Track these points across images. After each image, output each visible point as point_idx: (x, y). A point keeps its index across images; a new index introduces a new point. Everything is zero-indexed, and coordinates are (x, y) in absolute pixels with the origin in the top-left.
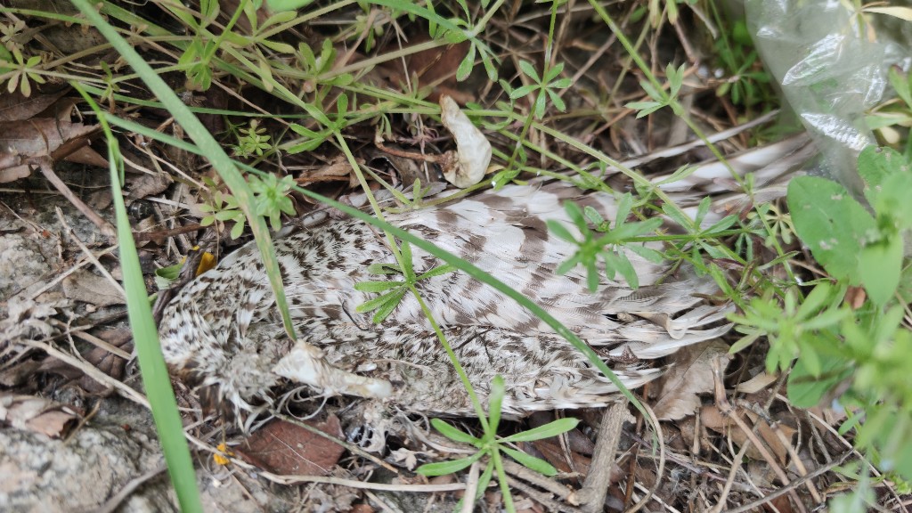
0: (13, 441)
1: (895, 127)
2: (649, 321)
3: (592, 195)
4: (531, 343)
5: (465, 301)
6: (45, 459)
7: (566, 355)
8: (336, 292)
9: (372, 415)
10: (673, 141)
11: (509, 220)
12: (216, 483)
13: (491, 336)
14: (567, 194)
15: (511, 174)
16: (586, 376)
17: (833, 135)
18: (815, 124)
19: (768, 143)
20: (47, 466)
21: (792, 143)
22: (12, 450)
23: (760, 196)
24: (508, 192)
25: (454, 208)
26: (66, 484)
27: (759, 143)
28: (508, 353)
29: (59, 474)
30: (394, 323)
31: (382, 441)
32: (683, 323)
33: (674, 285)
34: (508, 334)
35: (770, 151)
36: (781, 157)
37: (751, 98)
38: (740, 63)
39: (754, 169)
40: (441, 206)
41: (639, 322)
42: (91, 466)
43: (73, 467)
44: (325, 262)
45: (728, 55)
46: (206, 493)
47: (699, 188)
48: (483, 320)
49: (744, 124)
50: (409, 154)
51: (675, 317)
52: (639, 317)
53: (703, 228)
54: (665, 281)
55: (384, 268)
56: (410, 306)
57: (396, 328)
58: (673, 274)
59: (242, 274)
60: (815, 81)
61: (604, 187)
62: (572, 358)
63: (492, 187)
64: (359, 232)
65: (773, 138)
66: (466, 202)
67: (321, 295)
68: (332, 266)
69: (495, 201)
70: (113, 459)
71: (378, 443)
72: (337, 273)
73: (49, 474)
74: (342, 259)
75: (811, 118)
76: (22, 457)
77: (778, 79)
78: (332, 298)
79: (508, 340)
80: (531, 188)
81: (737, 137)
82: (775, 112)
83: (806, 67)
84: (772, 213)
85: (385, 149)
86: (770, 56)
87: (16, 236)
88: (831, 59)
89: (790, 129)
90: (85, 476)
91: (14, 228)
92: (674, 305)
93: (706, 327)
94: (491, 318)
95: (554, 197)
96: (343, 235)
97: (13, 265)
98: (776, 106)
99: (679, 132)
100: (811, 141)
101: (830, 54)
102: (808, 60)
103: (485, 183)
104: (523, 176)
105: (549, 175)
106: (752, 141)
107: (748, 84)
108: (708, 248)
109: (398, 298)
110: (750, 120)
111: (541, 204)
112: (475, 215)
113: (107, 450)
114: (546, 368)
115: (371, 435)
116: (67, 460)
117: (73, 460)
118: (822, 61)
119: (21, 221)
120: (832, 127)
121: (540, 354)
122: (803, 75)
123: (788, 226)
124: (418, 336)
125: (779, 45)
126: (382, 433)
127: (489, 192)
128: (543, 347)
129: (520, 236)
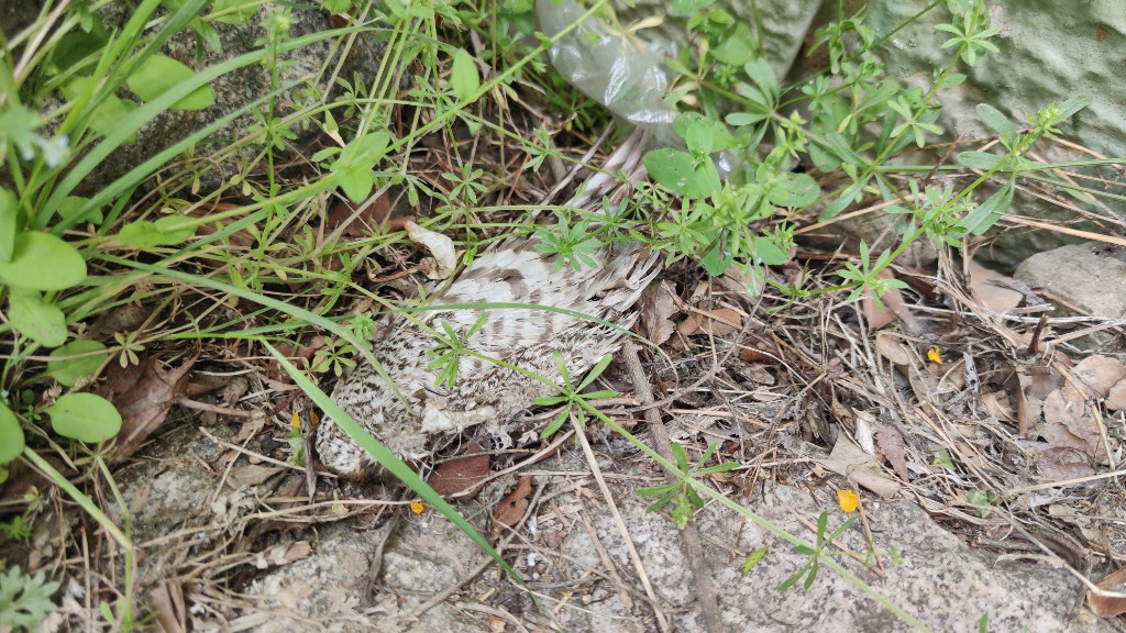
0: (286, 572)
1: (690, 92)
2: (615, 289)
3: (532, 237)
4: (555, 344)
5: (499, 342)
6: (314, 566)
7: (581, 338)
8: (416, 381)
9: (493, 429)
10: (559, 177)
11: (491, 280)
12: (425, 525)
13: (528, 354)
14: (517, 244)
15: (473, 251)
16: (599, 339)
17: (653, 121)
18: (639, 120)
19: (618, 145)
20: (319, 571)
21: (633, 137)
22: (290, 575)
23: (634, 180)
24: (477, 264)
25: (450, 292)
26: (338, 574)
27: (614, 148)
28: (544, 358)
29: (330, 570)
30: (463, 381)
31: (509, 438)
32: (635, 278)
33: (616, 260)
34: (537, 347)
35: (624, 149)
36: (632, 149)
37: (590, 121)
38: (569, 101)
39: (620, 166)
40: (441, 296)
41: (610, 293)
42: (344, 556)
43: (335, 562)
44: (396, 367)
45: (558, 100)
46: (422, 535)
47: (595, 196)
48: (517, 347)
49: (596, 141)
50: (398, 275)
51: (628, 277)
52: (607, 291)
53: (612, 216)
54: (609, 262)
55: (435, 351)
56: (466, 366)
57: (467, 383)
58: (611, 254)
59: (349, 402)
60: (624, 93)
61: (538, 227)
62: (584, 336)
63: (466, 266)
64: (402, 340)
65: (619, 140)
66: (454, 285)
67: (407, 387)
68: (401, 367)
69: (473, 274)
70: (354, 547)
71: (507, 441)
72: (407, 370)
73: (323, 574)
74: (405, 360)
75: (634, 118)
76: (300, 575)
77: (601, 102)
78: (416, 386)
79: (540, 351)
80: (491, 254)
81: (597, 152)
82: (611, 123)
83: (613, 88)
84: (647, 188)
85: (379, 280)
86: (586, 90)
87: (168, 473)
88: (625, 75)
89: (626, 129)
90: (345, 564)
91: (161, 469)
92: (623, 272)
93: (649, 273)
94: (522, 343)
95: (510, 251)
96: (394, 347)
97: (183, 491)
98: (609, 118)
99: (559, 168)
100: (643, 131)
101: (623, 72)
102: (612, 82)
103: (460, 266)
104: (482, 249)
105: (497, 240)
106: (608, 149)
107: (583, 112)
108: (623, 226)
109: (456, 366)
110: (599, 136)
111: (504, 259)
112: (467, 289)
113: (346, 545)
114: (573, 350)
115: (499, 440)
116: (327, 561)
117: (332, 559)
118: (620, 80)
119: (163, 462)
120: (650, 116)
121: (563, 346)
122: (615, 93)
123: (662, 191)
124: (484, 380)
125: (589, 81)
126: (505, 433)
127: (465, 271)
128: (563, 341)
129: (506, 284)
